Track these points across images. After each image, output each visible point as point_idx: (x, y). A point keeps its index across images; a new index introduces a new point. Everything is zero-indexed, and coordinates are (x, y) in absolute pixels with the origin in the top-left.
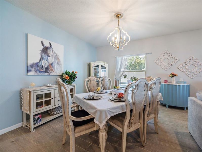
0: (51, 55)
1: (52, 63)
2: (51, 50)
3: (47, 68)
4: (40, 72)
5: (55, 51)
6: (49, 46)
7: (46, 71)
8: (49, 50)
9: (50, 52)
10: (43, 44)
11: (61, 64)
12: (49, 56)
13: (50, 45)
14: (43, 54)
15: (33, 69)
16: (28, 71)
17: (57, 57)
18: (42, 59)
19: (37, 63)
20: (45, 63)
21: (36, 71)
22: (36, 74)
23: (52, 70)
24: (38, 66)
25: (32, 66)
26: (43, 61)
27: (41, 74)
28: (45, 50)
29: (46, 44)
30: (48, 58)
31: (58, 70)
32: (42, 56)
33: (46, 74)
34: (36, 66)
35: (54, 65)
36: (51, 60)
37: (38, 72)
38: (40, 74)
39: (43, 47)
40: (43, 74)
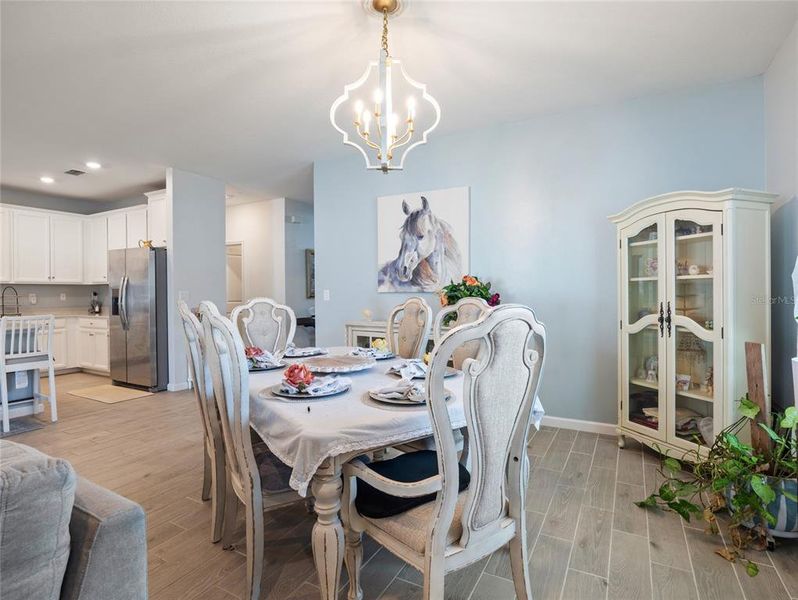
0: (426, 233)
1: (431, 256)
2: (427, 216)
3: (417, 273)
4: (401, 283)
5: (440, 218)
6: (421, 206)
7: (413, 282)
8: (420, 220)
9: (424, 224)
10: (406, 210)
11: (459, 256)
12: (421, 237)
13: (425, 202)
14: (407, 236)
15: (387, 278)
16: (381, 282)
17: (445, 235)
18: (404, 248)
19: (395, 262)
20: (410, 261)
21: (392, 283)
22: (393, 290)
23: (429, 277)
24: (397, 270)
25: (384, 271)
26: (407, 253)
27: (404, 288)
28: (412, 222)
29: (415, 206)
30: (420, 242)
31: (447, 274)
32: (404, 240)
33: (415, 289)
34: (394, 272)
35: (434, 260)
36: (426, 247)
37: (396, 283)
38: (400, 288)
39: (406, 217)
40: (406, 288)
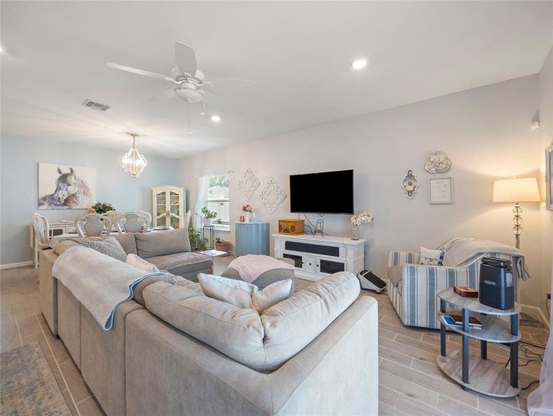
0: (72, 184)
1: (75, 194)
2: (73, 178)
3: (66, 200)
4: (56, 205)
5: (81, 178)
6: (69, 172)
7: (65, 204)
8: (69, 178)
9: (72, 180)
10: (60, 172)
11: (91, 194)
12: (69, 185)
13: (72, 170)
14: (61, 184)
15: (46, 202)
16: (40, 204)
17: (83, 185)
18: (58, 189)
19: (52, 195)
20: (63, 195)
21: (50, 205)
22: (50, 208)
23: (75, 202)
24: (53, 199)
25: (44, 199)
26: (60, 192)
27: (57, 207)
28: (64, 178)
29: (66, 170)
30: (69, 187)
31: (86, 202)
32: (58, 185)
33: (65, 207)
34: (51, 200)
35: (77, 195)
36: (72, 189)
37: (52, 205)
38: (54, 207)
39: (60, 175)
40: (60, 207)
